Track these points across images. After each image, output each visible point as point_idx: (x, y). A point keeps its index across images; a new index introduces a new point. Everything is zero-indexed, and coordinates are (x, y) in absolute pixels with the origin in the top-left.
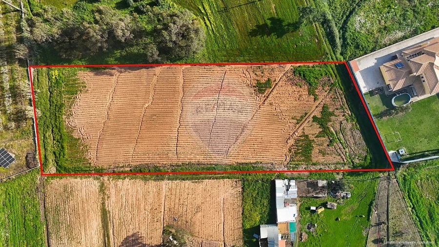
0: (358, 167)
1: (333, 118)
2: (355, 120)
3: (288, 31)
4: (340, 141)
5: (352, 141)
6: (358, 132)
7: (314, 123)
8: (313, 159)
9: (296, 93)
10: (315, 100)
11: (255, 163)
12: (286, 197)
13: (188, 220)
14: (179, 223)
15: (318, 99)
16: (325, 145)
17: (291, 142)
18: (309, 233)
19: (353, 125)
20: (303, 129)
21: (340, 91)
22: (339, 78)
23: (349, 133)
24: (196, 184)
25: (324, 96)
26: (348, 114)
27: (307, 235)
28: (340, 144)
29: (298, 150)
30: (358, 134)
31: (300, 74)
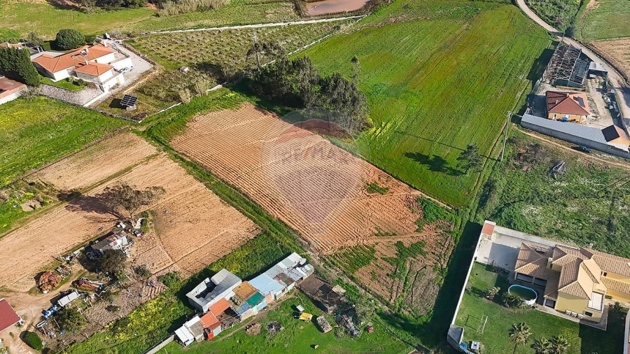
0: (401, 318)
1: (420, 257)
2: (445, 276)
3: (444, 171)
4: (406, 281)
5: (420, 291)
6: (437, 288)
7: (394, 247)
8: (356, 273)
9: (403, 213)
10: (417, 231)
11: (295, 231)
12: (286, 272)
13: (174, 221)
14: (165, 217)
15: (421, 232)
16: (385, 272)
17: (352, 243)
18: (263, 331)
19: (437, 278)
20: (377, 244)
21: (452, 241)
22: (462, 231)
23: (424, 281)
24: (221, 204)
25: (429, 234)
26: (442, 265)
27: (259, 331)
28: (403, 284)
29: (351, 254)
30: (434, 291)
31: (422, 204)
